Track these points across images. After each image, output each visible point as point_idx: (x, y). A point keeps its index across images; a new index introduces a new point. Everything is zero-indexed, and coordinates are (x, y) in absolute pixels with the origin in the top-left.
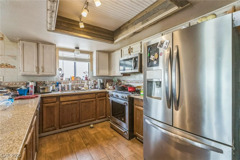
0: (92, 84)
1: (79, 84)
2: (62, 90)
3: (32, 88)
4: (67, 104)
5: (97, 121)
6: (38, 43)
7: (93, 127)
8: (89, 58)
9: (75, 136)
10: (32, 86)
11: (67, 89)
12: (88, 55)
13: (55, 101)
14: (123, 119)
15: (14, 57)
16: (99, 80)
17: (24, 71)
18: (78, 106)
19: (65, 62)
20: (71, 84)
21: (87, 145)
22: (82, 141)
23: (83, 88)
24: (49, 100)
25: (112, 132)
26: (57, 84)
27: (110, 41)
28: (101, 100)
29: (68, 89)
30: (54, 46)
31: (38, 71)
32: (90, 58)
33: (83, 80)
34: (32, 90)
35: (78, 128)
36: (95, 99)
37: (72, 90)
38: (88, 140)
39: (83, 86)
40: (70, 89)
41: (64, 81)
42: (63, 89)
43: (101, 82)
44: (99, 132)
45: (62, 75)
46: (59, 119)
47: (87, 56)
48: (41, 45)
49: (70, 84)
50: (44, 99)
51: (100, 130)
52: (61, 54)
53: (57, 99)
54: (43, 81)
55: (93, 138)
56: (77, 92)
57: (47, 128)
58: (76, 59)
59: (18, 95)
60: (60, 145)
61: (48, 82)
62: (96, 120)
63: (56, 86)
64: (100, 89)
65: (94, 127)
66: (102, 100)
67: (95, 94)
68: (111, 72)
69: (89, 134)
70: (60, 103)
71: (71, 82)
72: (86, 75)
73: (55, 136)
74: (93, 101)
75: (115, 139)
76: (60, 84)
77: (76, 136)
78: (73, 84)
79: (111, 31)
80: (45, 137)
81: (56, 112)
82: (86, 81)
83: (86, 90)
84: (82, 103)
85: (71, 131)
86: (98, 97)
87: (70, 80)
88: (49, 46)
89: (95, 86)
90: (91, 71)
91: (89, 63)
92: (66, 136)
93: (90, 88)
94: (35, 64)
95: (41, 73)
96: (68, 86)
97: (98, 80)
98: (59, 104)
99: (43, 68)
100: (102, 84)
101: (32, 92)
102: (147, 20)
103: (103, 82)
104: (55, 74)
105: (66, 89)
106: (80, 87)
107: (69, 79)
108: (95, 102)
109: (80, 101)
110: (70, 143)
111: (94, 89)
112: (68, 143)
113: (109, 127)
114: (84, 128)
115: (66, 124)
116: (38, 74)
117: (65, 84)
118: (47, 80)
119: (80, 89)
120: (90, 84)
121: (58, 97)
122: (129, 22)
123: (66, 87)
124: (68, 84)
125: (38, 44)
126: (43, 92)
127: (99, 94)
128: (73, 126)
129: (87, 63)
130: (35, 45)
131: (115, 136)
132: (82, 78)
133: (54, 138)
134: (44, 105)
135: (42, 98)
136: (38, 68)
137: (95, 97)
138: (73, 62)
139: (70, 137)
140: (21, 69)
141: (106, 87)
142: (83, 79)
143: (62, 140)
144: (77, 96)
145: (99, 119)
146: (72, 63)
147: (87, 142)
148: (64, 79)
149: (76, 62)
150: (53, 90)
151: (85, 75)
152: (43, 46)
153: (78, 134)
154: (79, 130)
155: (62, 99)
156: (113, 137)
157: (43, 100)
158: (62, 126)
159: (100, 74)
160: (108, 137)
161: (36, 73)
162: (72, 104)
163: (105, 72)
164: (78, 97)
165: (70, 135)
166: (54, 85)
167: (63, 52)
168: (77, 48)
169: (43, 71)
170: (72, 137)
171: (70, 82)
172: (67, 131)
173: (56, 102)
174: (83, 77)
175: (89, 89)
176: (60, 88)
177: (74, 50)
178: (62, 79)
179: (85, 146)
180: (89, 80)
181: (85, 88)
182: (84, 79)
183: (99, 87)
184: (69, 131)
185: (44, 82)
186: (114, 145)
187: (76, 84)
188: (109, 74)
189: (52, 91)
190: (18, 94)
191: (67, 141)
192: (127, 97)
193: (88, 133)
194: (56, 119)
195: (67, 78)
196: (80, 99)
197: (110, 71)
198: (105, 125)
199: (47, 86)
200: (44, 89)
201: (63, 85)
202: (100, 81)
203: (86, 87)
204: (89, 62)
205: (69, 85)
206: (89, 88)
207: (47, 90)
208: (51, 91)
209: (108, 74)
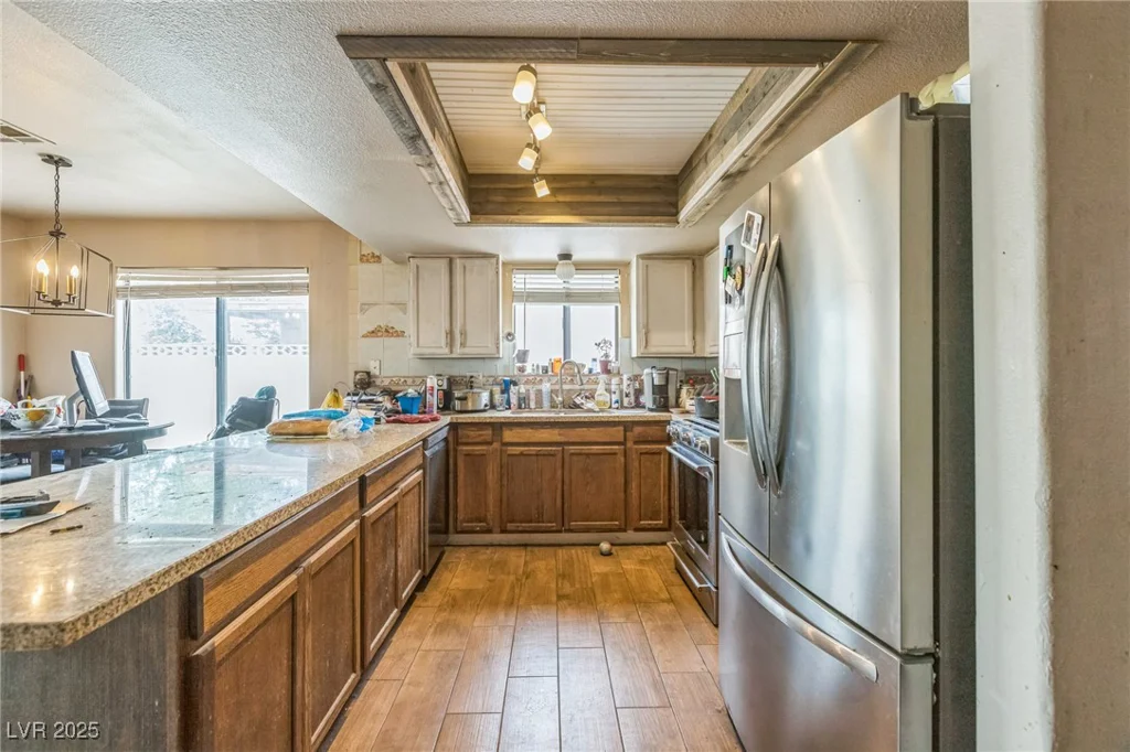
0: (625, 390)
1: (577, 387)
2: (520, 407)
3: (432, 394)
4: (522, 454)
5: (630, 535)
6: (451, 258)
7: (609, 554)
8: (617, 285)
9: (541, 565)
10: (432, 388)
11: (536, 403)
12: (612, 276)
13: (489, 439)
14: (703, 539)
15: (402, 306)
16: (647, 374)
17: (418, 346)
18: (559, 464)
19: (533, 308)
20: (548, 385)
21: (560, 597)
22: (553, 586)
23: (590, 405)
24: (473, 434)
25: (668, 585)
26: (506, 386)
27: (659, 218)
28: (646, 453)
29: (539, 404)
30: (494, 260)
31: (451, 344)
32: (622, 284)
33: (594, 372)
34: (434, 400)
35: (560, 545)
36: (622, 447)
37: (552, 407)
38: (573, 585)
39: (590, 397)
40: (546, 404)
41: (529, 375)
42: (523, 402)
43: (656, 382)
44: (623, 574)
45: (522, 356)
46: (501, 501)
47: (609, 281)
48: (458, 263)
49: (546, 387)
50: (460, 431)
51: (629, 567)
52: (520, 281)
53: (493, 435)
54: (468, 374)
55: (590, 585)
56: (564, 415)
57: (468, 522)
58: (569, 297)
59: (398, 412)
60: (491, 577)
61: (481, 378)
62: (625, 531)
63: (503, 392)
64: (651, 410)
65: (613, 551)
66: (654, 453)
67: (622, 428)
68: (703, 340)
69: (585, 571)
70: (504, 448)
71: (549, 380)
72: (603, 353)
73: (488, 552)
74: (615, 454)
75: (667, 608)
76: (515, 384)
77: (544, 566)
78: (557, 387)
79: (666, 176)
80: (463, 549)
81: (492, 477)
82: (603, 378)
83: (602, 411)
84: (575, 458)
85: (536, 549)
86: (636, 443)
87: (547, 372)
88: (477, 262)
89: (637, 398)
90: (623, 337)
91: (617, 307)
92: (516, 558)
93: (616, 405)
94: (445, 325)
95: (458, 351)
96: (539, 392)
97: (647, 371)
98: (501, 450)
99: (464, 333)
100: (661, 391)
101: (431, 406)
102: (750, 124)
103: (663, 383)
104: (494, 351)
105: (533, 405)
106: (578, 401)
107: (545, 370)
108: (622, 459)
109: (566, 447)
110: (517, 579)
111: (633, 408)
112: (512, 578)
113: (669, 569)
114: (579, 552)
115: (521, 522)
116: (451, 352)
117: (528, 387)
118: (480, 372)
119: (577, 406)
120: (613, 388)
121: (497, 427)
122: (709, 136)
123: (533, 397)
124: (539, 387)
125: (451, 261)
126: (463, 409)
127: (638, 430)
128: (542, 532)
129: (610, 309)
130: (443, 264)
131: (671, 600)
132: (589, 365)
133: (482, 557)
134: (460, 448)
135: (453, 426)
136: (450, 334)
137: (622, 440)
138: (559, 307)
139: (526, 563)
140: (413, 339)
141: (677, 401)
142: (594, 368)
143: (501, 565)
144: (556, 431)
145: (637, 530)
146: (557, 309)
147: (567, 589)
148: (529, 370)
149: (572, 307)
150: (493, 406)
151: (599, 354)
152: (465, 267)
153: (553, 562)
154: (561, 552)
155: (508, 435)
156: (663, 601)
157: (457, 433)
158: (510, 526)
159: (653, 350)
160: (644, 596)
161: (445, 351)
162: (540, 458)
163: (675, 341)
164: (560, 435)
165: (528, 558)
166: (497, 389)
167: (528, 276)
168: (566, 256)
169: (463, 345)
170: (530, 567)
171: (546, 379)
172: (526, 545)
173: (490, 443)
174: (594, 360)
175: (610, 407)
176: (514, 401)
177: (556, 264)
178: (522, 370)
179: (554, 598)
180: (615, 372)
181: (598, 403)
182: (598, 368)
183: (649, 404)
184: (529, 548)
185: (472, 377)
186: (648, 626)
187: (566, 387)
188: (694, 347)
189: (486, 405)
190: (400, 409)
191: (512, 571)
192: (708, 443)
193: (582, 567)
194: (491, 499)
195: (538, 366)
196: (566, 440)
197: (698, 338)
198: (658, 557)
199: (475, 390)
200: (463, 399)
201: (523, 390)
202: (651, 377)
203: (601, 398)
204: (616, 302)
205: (544, 390)
206: (613, 406)
207: (473, 402)
208: (482, 407)
209: (690, 349)
